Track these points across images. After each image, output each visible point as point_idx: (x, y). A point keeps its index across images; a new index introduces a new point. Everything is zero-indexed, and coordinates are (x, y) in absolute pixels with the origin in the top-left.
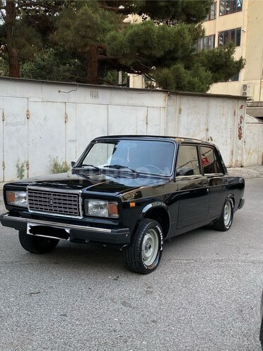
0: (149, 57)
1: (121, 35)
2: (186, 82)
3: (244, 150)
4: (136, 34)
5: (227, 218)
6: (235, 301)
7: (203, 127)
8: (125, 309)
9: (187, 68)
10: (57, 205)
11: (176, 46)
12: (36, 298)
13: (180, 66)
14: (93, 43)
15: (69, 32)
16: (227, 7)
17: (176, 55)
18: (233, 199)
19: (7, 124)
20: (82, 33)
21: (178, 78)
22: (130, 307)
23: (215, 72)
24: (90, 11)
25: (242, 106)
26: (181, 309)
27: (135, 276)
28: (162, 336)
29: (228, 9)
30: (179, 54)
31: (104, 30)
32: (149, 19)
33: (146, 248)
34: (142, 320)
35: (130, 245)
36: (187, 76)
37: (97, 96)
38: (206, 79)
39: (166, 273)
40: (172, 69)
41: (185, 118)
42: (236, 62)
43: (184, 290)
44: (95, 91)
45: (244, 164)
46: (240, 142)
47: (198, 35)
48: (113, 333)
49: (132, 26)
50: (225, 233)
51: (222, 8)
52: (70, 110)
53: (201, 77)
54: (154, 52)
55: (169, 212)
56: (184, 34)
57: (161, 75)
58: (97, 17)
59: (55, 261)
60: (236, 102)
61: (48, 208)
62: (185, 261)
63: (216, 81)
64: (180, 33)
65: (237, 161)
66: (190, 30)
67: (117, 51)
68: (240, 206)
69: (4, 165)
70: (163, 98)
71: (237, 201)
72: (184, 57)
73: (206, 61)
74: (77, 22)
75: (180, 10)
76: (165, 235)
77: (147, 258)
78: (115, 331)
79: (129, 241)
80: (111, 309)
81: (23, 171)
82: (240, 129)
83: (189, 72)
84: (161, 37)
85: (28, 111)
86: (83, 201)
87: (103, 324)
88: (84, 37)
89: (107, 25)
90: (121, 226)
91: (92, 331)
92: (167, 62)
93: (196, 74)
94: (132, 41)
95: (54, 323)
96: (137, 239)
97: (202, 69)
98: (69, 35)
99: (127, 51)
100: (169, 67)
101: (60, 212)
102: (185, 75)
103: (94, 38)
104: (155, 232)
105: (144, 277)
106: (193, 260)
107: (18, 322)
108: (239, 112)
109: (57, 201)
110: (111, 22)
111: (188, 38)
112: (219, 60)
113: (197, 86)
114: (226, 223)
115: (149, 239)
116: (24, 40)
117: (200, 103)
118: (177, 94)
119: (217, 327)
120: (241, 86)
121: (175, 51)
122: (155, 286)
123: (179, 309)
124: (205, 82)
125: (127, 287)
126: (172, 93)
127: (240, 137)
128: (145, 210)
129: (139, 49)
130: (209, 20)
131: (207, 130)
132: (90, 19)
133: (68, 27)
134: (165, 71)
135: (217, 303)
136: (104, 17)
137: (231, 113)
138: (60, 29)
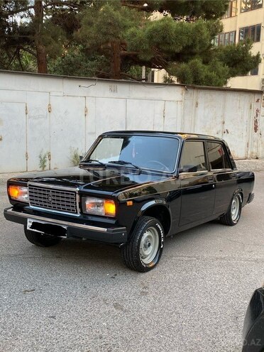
0: (168, 52)
1: (141, 32)
2: (203, 77)
3: (260, 142)
4: (155, 30)
5: (234, 213)
6: (232, 306)
7: (220, 120)
8: (116, 312)
9: (205, 62)
10: (56, 202)
11: (194, 41)
12: (29, 296)
13: (198, 61)
14: (114, 39)
15: (91, 29)
16: (249, 4)
17: (195, 50)
18: (241, 194)
19: (30, 117)
20: (104, 30)
21: (196, 73)
22: (122, 309)
23: (232, 67)
24: (111, 10)
25: (258, 100)
26: (174, 314)
27: (133, 274)
28: (148, 345)
29: (250, 6)
30: (197, 49)
31: (125, 27)
32: (169, 16)
33: (145, 246)
34: (132, 325)
35: (127, 244)
36: (204, 70)
37: (115, 91)
38: (223, 73)
39: (165, 272)
40: (190, 63)
41: (201, 111)
42: (254, 57)
43: (180, 292)
44: (113, 85)
45: (260, 156)
46: (256, 135)
47: (216, 30)
48: (98, 340)
49: (151, 23)
50: (232, 227)
51: (243, 6)
52: (90, 104)
53: (218, 72)
54: (172, 48)
55: (170, 210)
56: (202, 29)
57: (179, 69)
58: (117, 15)
59: (58, 255)
60: (252, 95)
61: (47, 204)
62: (187, 259)
63: (234, 75)
64: (197, 29)
65: (252, 153)
66: (208, 26)
67: (136, 47)
68: (249, 200)
69: (27, 156)
70: (181, 92)
71: (246, 196)
72: (202, 52)
73: (224, 56)
74: (99, 20)
75: (199, 6)
76: (165, 233)
77: (146, 256)
78: (101, 338)
79: (126, 240)
80: (102, 312)
81: (45, 161)
82: (256, 121)
83: (207, 67)
84: (179, 33)
85: (49, 105)
86: (80, 199)
87: (91, 328)
88: (105, 34)
89: (128, 22)
90: (117, 225)
91: (78, 337)
92: (185, 57)
93: (213, 69)
94: (151, 37)
95: (40, 327)
96: (135, 238)
97: (219, 64)
98: (92, 31)
99: (146, 46)
100: (186, 61)
101: (59, 209)
102: (202, 70)
103: (114, 35)
104: (155, 230)
105: (142, 275)
106: (195, 257)
107: (5, 323)
108: (255, 106)
109: (56, 198)
110: (132, 19)
111: (206, 33)
112: (237, 55)
113: (214, 80)
114: (234, 218)
115: (149, 237)
116: (50, 38)
117: (217, 97)
118: (194, 88)
119: (209, 336)
120: (260, 80)
121: (193, 46)
122: (151, 287)
123: (172, 313)
124: (222, 76)
125: (123, 287)
126: (189, 87)
127: (256, 129)
128: (144, 207)
129: (158, 45)
130: (231, 16)
131: (224, 123)
132: (111, 16)
133: (90, 24)
134: (183, 65)
135: (212, 307)
136: (125, 14)
137: (247, 107)
138: (84, 27)
